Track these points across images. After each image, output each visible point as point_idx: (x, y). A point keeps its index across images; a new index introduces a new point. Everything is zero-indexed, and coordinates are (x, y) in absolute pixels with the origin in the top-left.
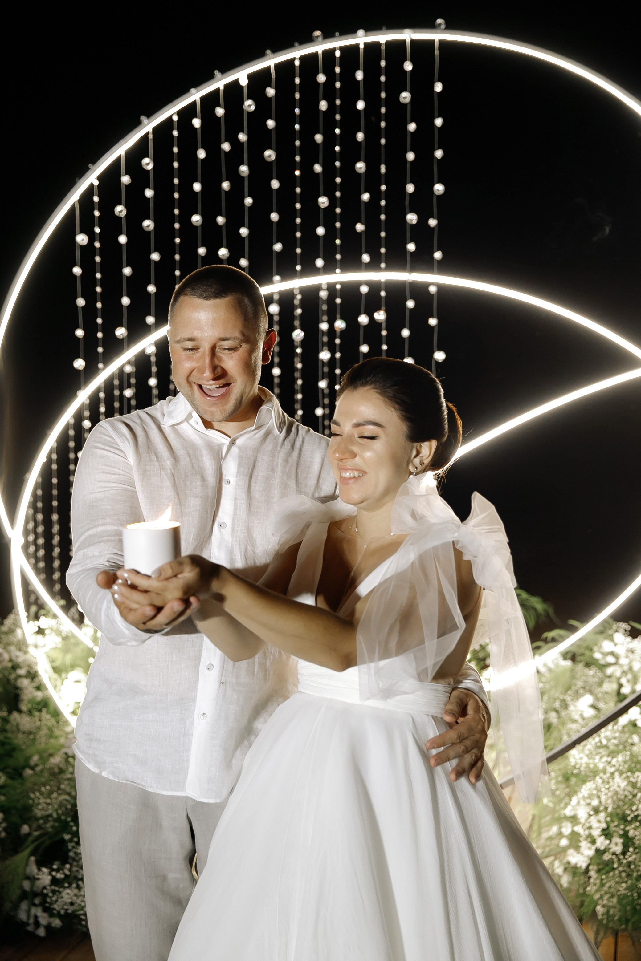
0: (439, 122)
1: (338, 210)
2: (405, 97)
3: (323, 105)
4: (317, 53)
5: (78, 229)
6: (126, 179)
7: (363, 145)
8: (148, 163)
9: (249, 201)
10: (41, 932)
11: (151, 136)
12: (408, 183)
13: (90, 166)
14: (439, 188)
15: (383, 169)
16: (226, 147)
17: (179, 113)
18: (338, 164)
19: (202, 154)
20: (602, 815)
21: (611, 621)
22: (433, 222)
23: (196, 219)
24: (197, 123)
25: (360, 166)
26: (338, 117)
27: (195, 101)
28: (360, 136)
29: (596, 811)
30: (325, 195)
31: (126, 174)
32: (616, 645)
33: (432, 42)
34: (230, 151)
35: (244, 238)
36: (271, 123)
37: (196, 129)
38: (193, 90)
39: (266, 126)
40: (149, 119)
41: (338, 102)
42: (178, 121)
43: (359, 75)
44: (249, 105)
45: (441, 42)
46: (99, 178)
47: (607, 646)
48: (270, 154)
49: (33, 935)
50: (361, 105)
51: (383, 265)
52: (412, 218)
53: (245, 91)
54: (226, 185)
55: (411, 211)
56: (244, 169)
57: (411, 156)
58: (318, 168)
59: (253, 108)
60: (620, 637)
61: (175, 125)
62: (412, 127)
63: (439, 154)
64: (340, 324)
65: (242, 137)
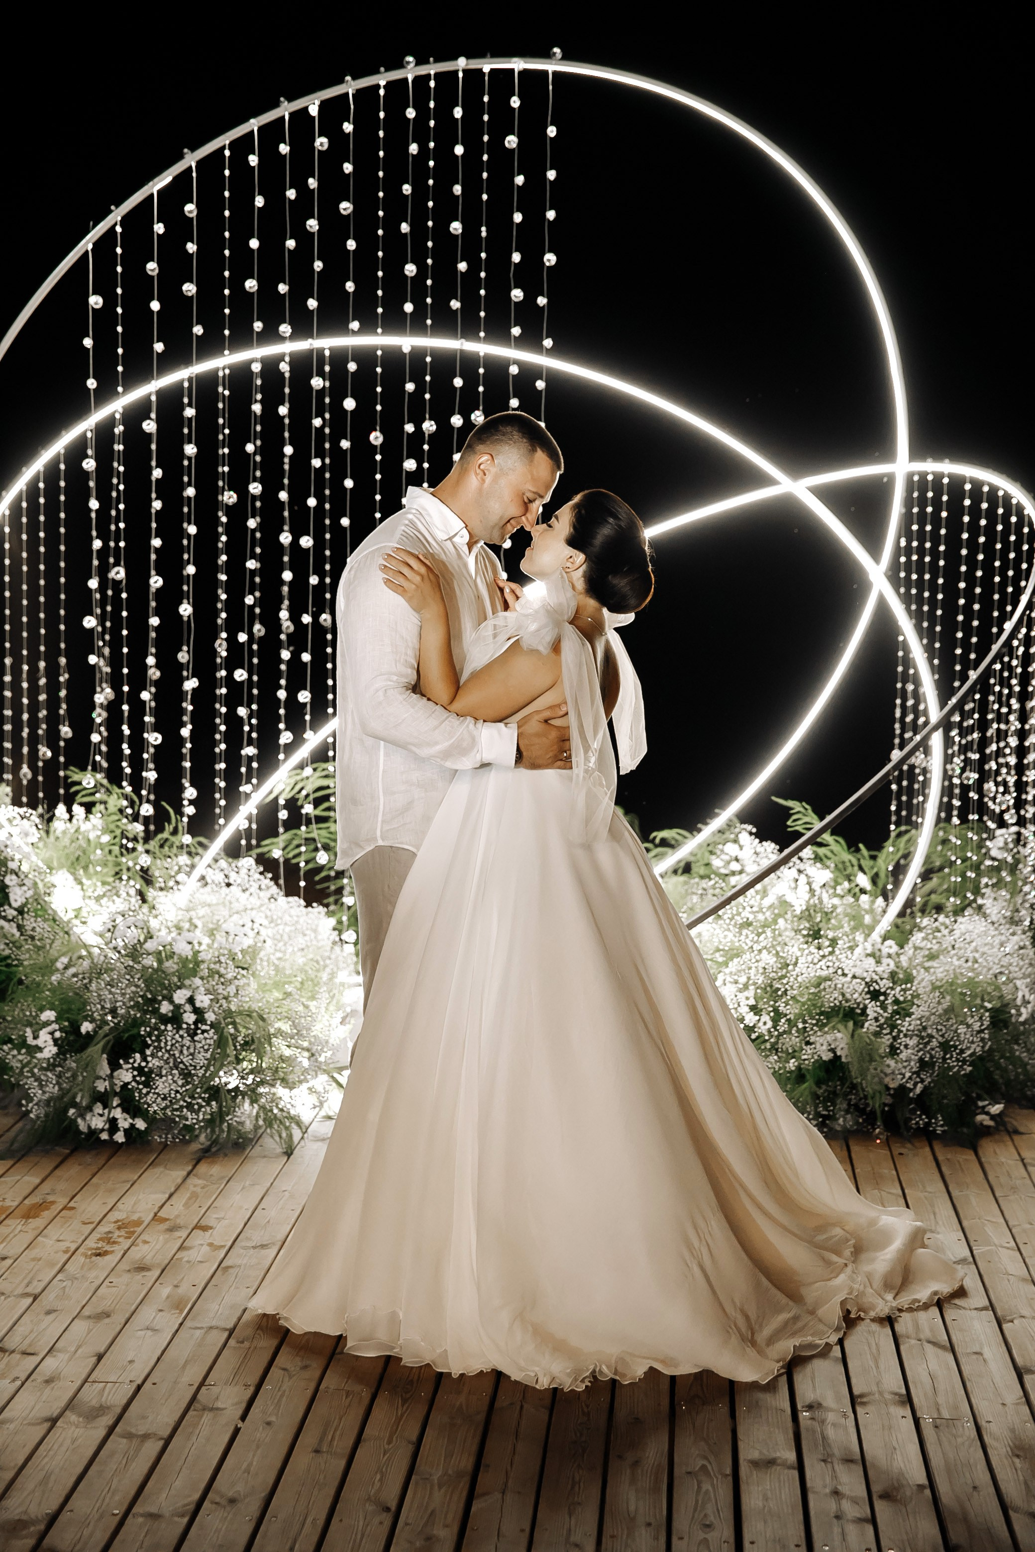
0: (551, 175)
1: (429, 282)
2: (511, 141)
3: (414, 148)
4: (406, 79)
6: (159, 228)
7: (461, 201)
8: (191, 210)
9: (318, 265)
10: (120, 1137)
11: (194, 172)
12: (514, 251)
14: (550, 259)
15: (484, 232)
16: (291, 194)
17: (231, 145)
18: (430, 224)
19: (259, 201)
20: (751, 993)
21: (736, 820)
22: (542, 301)
23: (251, 285)
24: (253, 160)
25: (456, 227)
26: (431, 164)
27: (253, 131)
28: (457, 189)
29: (746, 987)
30: (413, 261)
31: (159, 221)
32: (741, 847)
33: (545, 73)
34: (296, 199)
36: (348, 168)
37: (253, 168)
39: (341, 170)
40: (193, 150)
41: (431, 145)
42: (230, 155)
43: (458, 113)
44: (321, 143)
45: (555, 73)
46: (123, 221)
47: (731, 849)
48: (346, 207)
49: (111, 1142)
50: (459, 150)
52: (517, 294)
53: (316, 123)
54: (291, 244)
55: (516, 287)
56: (313, 224)
57: (518, 217)
58: (405, 227)
59: (326, 147)
60: (745, 838)
61: (227, 160)
62: (520, 180)
63: (551, 215)
64: (429, 426)
65: (312, 183)
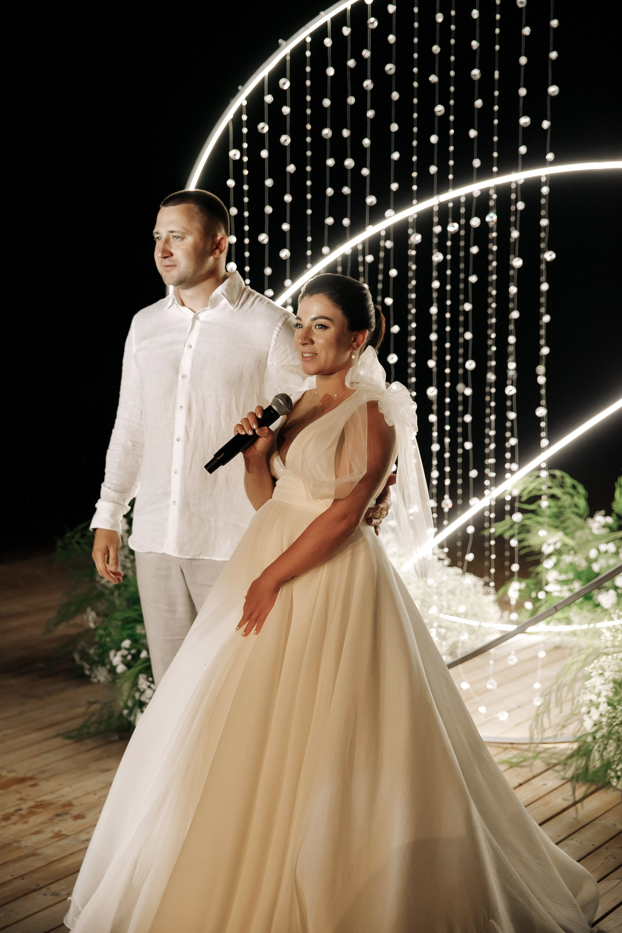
0: (554, 23)
1: (452, 118)
3: (440, 18)
5: (231, 145)
6: (269, 99)
7: (478, 52)
8: (285, 84)
9: (370, 114)
11: (288, 58)
12: (522, 87)
13: (240, 87)
14: (553, 90)
15: (497, 74)
16: (351, 63)
17: (312, 35)
18: (452, 73)
19: (331, 71)
22: (546, 124)
23: (327, 132)
24: (328, 42)
25: (476, 73)
26: (453, 27)
27: (327, 22)
28: (475, 44)
30: (440, 103)
31: (269, 93)
34: (355, 66)
35: (366, 148)
36: (392, 38)
37: (327, 48)
38: (322, 13)
39: (387, 41)
40: (287, 41)
41: (453, 13)
42: (311, 42)
44: (373, 22)
46: (247, 99)
48: (390, 68)
50: (475, 14)
51: (495, 169)
52: (525, 121)
53: (369, 9)
54: (351, 100)
55: (524, 115)
56: (368, 83)
57: (523, 60)
58: (434, 78)
59: (376, 24)
61: (308, 46)
62: (527, 31)
63: (554, 55)
64: (453, 227)
65: (366, 53)
